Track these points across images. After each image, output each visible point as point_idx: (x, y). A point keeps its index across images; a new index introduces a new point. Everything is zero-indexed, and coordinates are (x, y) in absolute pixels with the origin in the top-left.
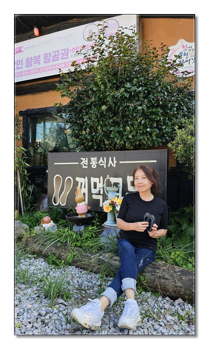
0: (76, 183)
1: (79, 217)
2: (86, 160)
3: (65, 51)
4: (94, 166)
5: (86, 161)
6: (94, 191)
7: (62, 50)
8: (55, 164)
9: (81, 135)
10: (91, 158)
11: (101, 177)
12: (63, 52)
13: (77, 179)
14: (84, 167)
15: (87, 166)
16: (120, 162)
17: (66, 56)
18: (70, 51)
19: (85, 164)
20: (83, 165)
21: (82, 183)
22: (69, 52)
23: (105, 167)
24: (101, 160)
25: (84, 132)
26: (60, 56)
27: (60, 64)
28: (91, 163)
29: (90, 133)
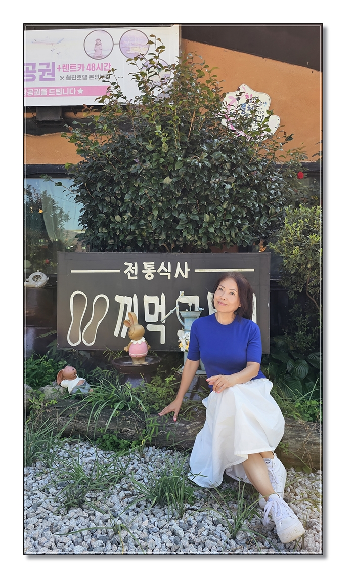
0: (115, 306)
2: (134, 266)
3: (48, 66)
4: (149, 276)
5: (133, 268)
6: (148, 318)
7: (41, 64)
8: (72, 271)
9: (112, 222)
10: (144, 263)
11: (163, 295)
12: (44, 67)
13: (118, 298)
14: (130, 278)
15: (136, 276)
16: (196, 271)
17: (50, 77)
18: (59, 68)
19: (133, 272)
20: (129, 274)
21: (126, 306)
22: (56, 70)
23: (169, 278)
24: (162, 267)
25: (118, 218)
26: (38, 75)
27: (38, 88)
28: (143, 271)
29: (133, 221)
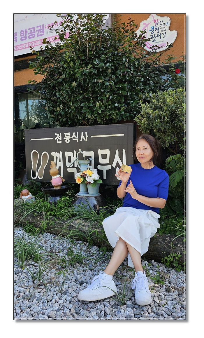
0: (52, 158)
1: (55, 189)
2: (60, 135)
3: (40, 28)
4: (68, 141)
6: (68, 164)
7: (37, 27)
8: (31, 140)
9: (55, 111)
10: (64, 133)
11: (75, 151)
12: (39, 28)
13: (53, 154)
14: (58, 142)
15: (61, 141)
16: (92, 137)
17: (42, 33)
18: (46, 27)
19: (59, 139)
20: (57, 140)
21: (57, 158)
22: (45, 29)
23: (78, 142)
24: (74, 135)
25: (58, 109)
26: (36, 33)
27: (36, 41)
28: (64, 138)
29: (64, 109)
